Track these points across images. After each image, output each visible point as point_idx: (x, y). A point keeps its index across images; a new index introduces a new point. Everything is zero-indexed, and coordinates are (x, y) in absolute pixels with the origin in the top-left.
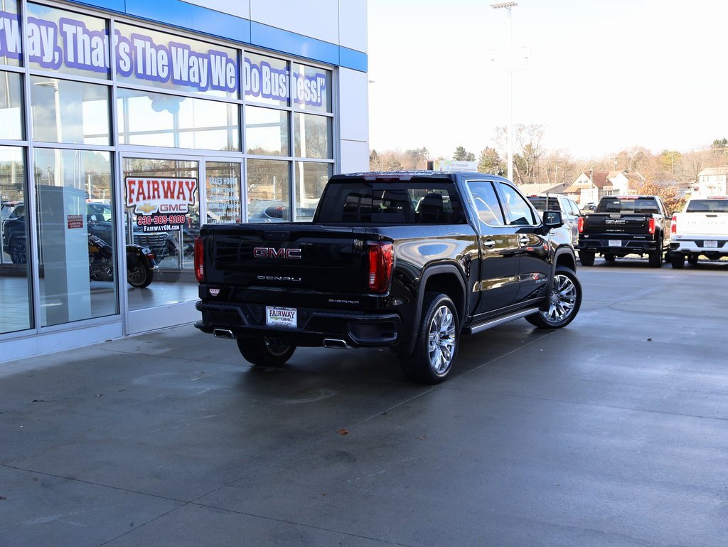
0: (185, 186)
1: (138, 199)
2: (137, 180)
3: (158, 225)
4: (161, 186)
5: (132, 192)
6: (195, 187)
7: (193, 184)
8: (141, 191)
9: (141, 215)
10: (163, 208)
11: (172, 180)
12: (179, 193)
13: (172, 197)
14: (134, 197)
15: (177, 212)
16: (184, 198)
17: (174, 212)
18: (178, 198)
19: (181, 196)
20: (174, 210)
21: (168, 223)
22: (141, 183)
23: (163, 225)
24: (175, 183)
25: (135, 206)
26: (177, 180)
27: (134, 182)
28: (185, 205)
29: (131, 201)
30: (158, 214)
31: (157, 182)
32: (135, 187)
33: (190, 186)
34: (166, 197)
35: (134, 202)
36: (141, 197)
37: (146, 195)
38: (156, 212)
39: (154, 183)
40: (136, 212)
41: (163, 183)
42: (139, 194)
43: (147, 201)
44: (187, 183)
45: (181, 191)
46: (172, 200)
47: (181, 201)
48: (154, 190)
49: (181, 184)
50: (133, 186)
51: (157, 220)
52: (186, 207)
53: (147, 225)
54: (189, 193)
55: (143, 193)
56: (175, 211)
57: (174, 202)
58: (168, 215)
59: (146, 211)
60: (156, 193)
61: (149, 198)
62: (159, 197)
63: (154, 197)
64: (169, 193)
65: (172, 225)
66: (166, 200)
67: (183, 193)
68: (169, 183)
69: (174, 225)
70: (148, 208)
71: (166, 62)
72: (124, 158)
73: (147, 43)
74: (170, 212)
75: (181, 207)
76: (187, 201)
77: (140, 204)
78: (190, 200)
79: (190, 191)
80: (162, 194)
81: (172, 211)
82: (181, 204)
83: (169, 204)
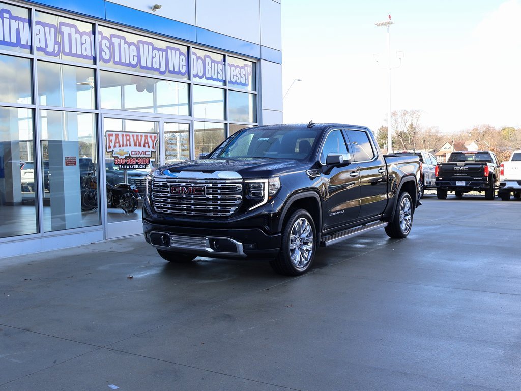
0: (149, 139)
1: (115, 147)
2: (114, 133)
3: (130, 165)
4: (132, 138)
5: (111, 141)
6: (156, 139)
7: (155, 137)
8: (117, 141)
9: (117, 157)
11: (140, 134)
12: (145, 143)
14: (112, 145)
16: (149, 147)
18: (144, 146)
19: (146, 145)
20: (141, 154)
21: (137, 164)
22: (117, 136)
23: (133, 165)
24: (142, 136)
25: (113, 151)
26: (144, 135)
27: (112, 135)
28: (149, 151)
29: (110, 147)
30: (130, 157)
31: (129, 135)
32: (113, 138)
34: (135, 145)
36: (117, 145)
37: (121, 144)
38: (128, 155)
39: (126, 135)
40: (114, 155)
41: (133, 136)
42: (116, 143)
43: (122, 148)
44: (151, 137)
46: (140, 148)
47: (146, 149)
48: (127, 140)
49: (146, 137)
50: (111, 138)
51: (129, 161)
52: (150, 153)
53: (122, 165)
55: (119, 142)
56: (142, 156)
57: (141, 149)
58: (137, 158)
59: (121, 155)
60: (128, 142)
61: (123, 146)
62: (130, 146)
63: (127, 145)
64: (137, 143)
65: (139, 165)
66: (135, 147)
67: (148, 143)
69: (141, 165)
70: (122, 153)
71: (135, 54)
72: (104, 118)
73: (122, 40)
74: (138, 156)
75: (147, 153)
76: (151, 149)
77: (117, 150)
78: (153, 148)
79: (153, 142)
80: (132, 143)
81: (140, 155)
82: (147, 151)
83: (137, 150)
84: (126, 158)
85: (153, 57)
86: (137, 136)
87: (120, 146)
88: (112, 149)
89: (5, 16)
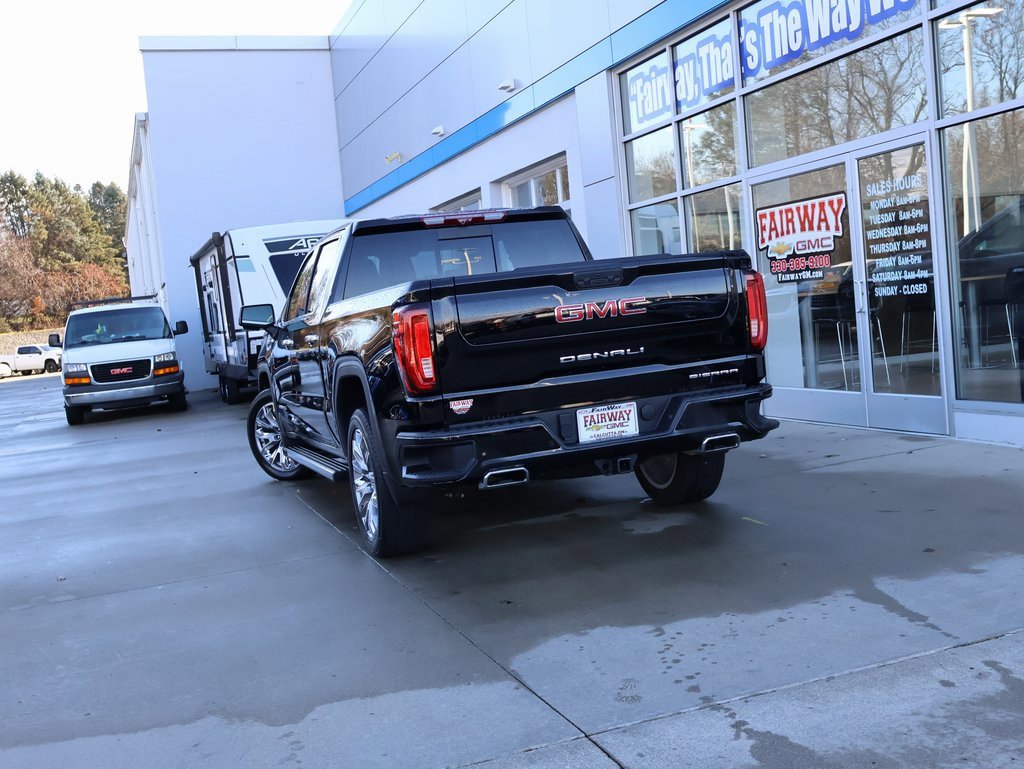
0: (827, 208)
1: (770, 238)
2: (768, 211)
3: (795, 272)
4: (796, 214)
5: (763, 228)
6: (843, 206)
7: (840, 202)
8: (773, 226)
9: (774, 259)
10: (800, 246)
11: (809, 203)
12: (820, 220)
13: (811, 228)
14: (766, 235)
15: (819, 250)
16: (828, 228)
17: (814, 251)
18: (819, 228)
19: (823, 225)
20: (814, 247)
21: (807, 269)
22: (772, 215)
23: (801, 271)
24: (813, 206)
25: (767, 247)
26: (817, 202)
27: (763, 216)
28: (829, 238)
29: (763, 241)
30: (794, 256)
31: (790, 210)
32: (767, 222)
33: (836, 206)
34: (803, 229)
36: (774, 234)
37: (779, 231)
38: (791, 253)
39: (787, 211)
40: (769, 256)
41: (798, 209)
42: (771, 230)
43: (781, 239)
44: (831, 203)
45: (823, 217)
46: (811, 233)
47: (823, 233)
48: (788, 221)
49: (822, 205)
50: (764, 221)
51: (793, 264)
52: (831, 242)
53: (783, 273)
54: (834, 217)
55: (775, 229)
56: (816, 250)
57: (813, 235)
58: (807, 256)
59: (779, 254)
60: (790, 225)
61: (783, 234)
62: (794, 231)
63: (788, 232)
64: (807, 224)
65: (812, 270)
66: (803, 233)
67: (825, 220)
68: (806, 207)
69: (815, 270)
70: (781, 248)
71: (798, 25)
72: (752, 186)
73: (776, 12)
74: (809, 252)
75: (825, 243)
76: (833, 232)
77: (773, 244)
78: (837, 229)
79: (836, 214)
80: (798, 226)
81: (812, 250)
82: (824, 237)
83: (807, 239)
84: (789, 257)
85: (832, 10)
87: (777, 236)
88: (767, 243)
89: (653, 75)
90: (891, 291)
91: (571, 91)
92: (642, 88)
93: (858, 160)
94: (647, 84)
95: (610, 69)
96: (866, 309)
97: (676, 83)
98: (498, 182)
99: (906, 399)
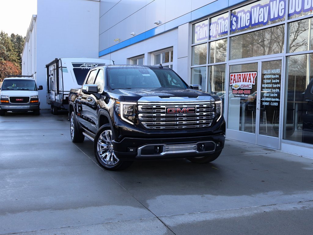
0: (251, 76)
1: (233, 83)
3: (240, 94)
5: (232, 79)
6: (256, 76)
7: (255, 74)
9: (234, 89)
10: (242, 86)
12: (249, 79)
13: (246, 81)
14: (232, 81)
15: (247, 88)
16: (251, 82)
17: (246, 88)
18: (248, 81)
19: (250, 81)
20: (246, 87)
21: (243, 94)
22: (235, 75)
24: (247, 74)
26: (248, 73)
27: (232, 75)
28: (251, 85)
29: (231, 83)
30: (240, 89)
31: (240, 75)
32: (233, 77)
33: (254, 75)
34: (243, 81)
35: (232, 84)
36: (234, 81)
37: (236, 81)
39: (239, 75)
40: (232, 88)
41: (243, 75)
42: (234, 80)
43: (236, 83)
44: (253, 74)
45: (250, 78)
46: (246, 83)
47: (249, 83)
48: (239, 78)
49: (250, 74)
50: (232, 77)
51: (239, 92)
52: (251, 86)
53: (236, 94)
55: (235, 80)
57: (246, 84)
58: (244, 90)
59: (236, 88)
60: (240, 79)
61: (237, 82)
62: (241, 81)
63: (239, 82)
64: (245, 80)
65: (245, 94)
66: (243, 83)
67: (250, 79)
70: (236, 86)
71: (249, 18)
72: (230, 66)
73: (243, 13)
74: (244, 88)
75: (249, 86)
76: (252, 83)
77: (234, 84)
78: (253, 82)
79: (254, 78)
80: (242, 80)
81: (245, 88)
82: (249, 84)
83: (244, 84)
84: (238, 89)
85: (259, 15)
86: (245, 75)
87: (235, 82)
89: (203, 26)
90: (267, 104)
91: (177, 28)
92: (199, 30)
93: (262, 62)
94: (201, 29)
95: (190, 22)
96: (259, 108)
97: (210, 30)
98: (151, 53)
99: (268, 137)
